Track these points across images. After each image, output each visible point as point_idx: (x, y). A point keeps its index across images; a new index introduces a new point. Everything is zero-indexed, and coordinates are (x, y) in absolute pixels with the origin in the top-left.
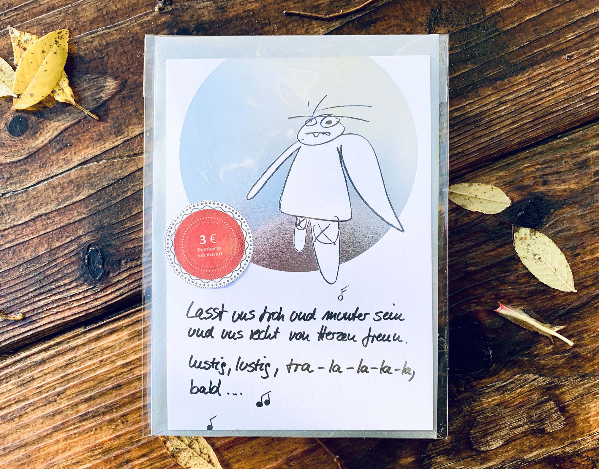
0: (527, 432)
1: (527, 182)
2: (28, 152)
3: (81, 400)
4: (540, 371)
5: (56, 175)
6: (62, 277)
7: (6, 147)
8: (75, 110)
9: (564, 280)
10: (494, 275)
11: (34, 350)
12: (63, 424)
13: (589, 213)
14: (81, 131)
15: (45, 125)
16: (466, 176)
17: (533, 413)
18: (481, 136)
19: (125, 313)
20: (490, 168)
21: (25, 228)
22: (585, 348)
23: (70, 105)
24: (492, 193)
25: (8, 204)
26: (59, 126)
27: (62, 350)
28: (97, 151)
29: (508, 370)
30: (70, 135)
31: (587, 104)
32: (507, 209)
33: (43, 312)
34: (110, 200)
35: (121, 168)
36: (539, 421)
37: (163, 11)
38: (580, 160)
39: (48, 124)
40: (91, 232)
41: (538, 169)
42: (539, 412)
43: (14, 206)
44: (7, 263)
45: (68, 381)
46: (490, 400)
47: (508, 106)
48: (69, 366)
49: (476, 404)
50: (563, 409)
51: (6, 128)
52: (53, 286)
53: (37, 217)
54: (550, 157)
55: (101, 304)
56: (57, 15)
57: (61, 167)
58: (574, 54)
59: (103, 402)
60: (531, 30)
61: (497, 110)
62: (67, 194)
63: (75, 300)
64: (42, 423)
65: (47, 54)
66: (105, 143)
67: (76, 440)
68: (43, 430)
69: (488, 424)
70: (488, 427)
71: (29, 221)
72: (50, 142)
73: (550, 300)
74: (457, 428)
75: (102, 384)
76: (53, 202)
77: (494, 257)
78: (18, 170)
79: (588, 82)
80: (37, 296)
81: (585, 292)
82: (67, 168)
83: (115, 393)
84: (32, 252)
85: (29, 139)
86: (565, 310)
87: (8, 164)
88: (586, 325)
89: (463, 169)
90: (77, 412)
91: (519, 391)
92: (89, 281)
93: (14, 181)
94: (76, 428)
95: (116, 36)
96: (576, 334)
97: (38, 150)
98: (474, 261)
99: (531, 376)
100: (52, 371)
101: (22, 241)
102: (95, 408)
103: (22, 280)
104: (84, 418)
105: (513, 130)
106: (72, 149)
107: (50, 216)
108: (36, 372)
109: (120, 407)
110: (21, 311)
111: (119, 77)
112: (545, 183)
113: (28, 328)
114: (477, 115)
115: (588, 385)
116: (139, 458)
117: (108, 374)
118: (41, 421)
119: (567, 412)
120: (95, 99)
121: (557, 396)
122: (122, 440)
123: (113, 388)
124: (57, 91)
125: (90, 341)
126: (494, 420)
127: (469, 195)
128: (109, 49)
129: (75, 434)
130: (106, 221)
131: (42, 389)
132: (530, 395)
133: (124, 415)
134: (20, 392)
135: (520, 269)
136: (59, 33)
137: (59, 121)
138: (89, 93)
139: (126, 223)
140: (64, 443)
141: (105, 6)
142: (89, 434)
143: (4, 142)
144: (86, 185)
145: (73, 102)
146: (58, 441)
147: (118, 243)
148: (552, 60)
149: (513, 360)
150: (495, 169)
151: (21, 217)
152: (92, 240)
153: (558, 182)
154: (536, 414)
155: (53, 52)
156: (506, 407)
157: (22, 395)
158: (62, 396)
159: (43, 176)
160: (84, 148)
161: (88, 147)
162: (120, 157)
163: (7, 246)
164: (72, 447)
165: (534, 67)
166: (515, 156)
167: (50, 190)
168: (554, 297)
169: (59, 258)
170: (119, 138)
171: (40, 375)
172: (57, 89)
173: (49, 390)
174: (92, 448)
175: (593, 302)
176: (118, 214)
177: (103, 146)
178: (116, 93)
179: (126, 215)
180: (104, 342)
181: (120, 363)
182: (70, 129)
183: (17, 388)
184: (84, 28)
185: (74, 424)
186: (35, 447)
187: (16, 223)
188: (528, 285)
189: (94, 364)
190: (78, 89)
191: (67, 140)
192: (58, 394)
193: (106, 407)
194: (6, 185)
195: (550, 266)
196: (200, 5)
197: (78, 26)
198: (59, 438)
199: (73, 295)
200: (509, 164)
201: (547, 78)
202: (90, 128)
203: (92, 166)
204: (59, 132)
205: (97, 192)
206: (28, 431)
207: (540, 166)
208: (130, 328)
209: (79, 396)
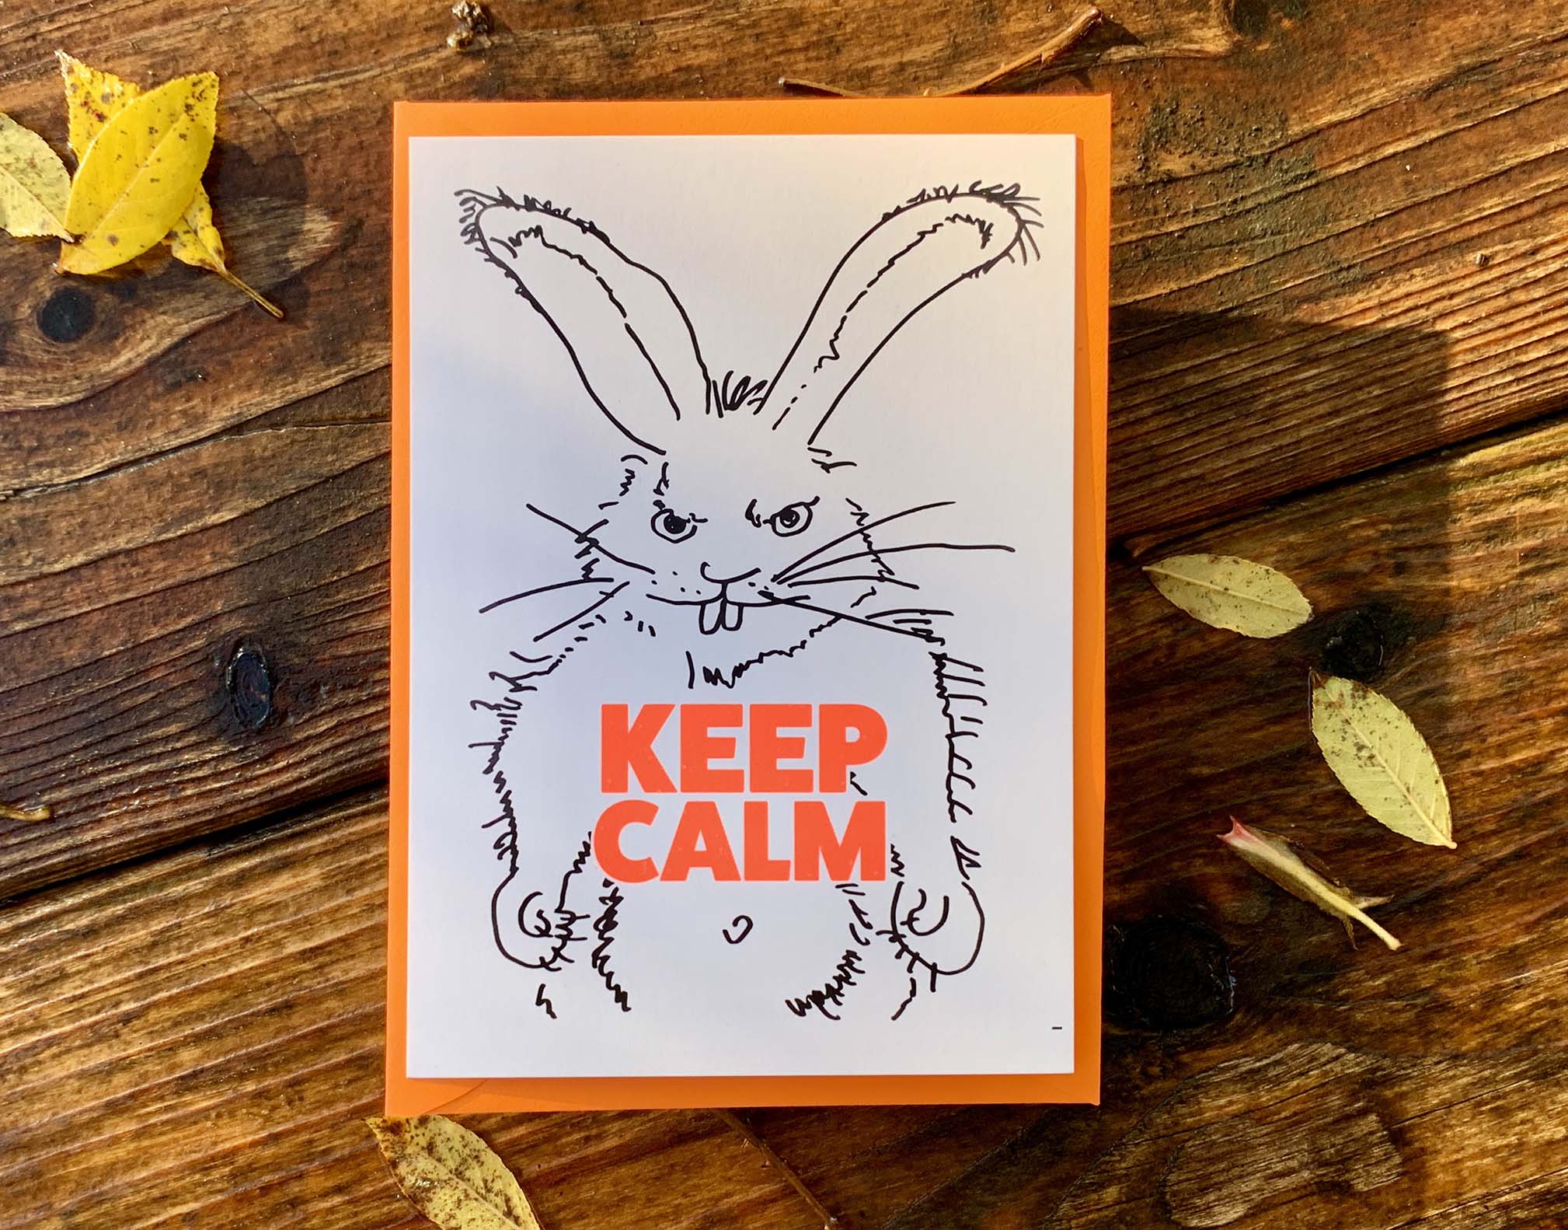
0: (1305, 1187)
1: (1356, 563)
2: (89, 385)
3: (186, 1037)
4: (1350, 1036)
5: (161, 454)
6: (161, 718)
7: (32, 366)
8: (222, 286)
9: (1428, 816)
10: (1256, 789)
11: (69, 902)
12: (132, 1096)
13: (1501, 652)
14: (234, 344)
15: (139, 319)
16: (1205, 537)
17: (1324, 1140)
18: (1250, 441)
19: (317, 822)
20: (1266, 521)
21: (71, 583)
22: (1464, 988)
23: (212, 272)
24: (1266, 583)
25: (28, 519)
26: (175, 325)
27: (145, 905)
28: (273, 400)
29: (1271, 1031)
30: (203, 351)
31: (1518, 380)
32: (1302, 628)
33: (104, 804)
34: (301, 530)
35: (335, 450)
36: (1338, 1162)
37: (468, 49)
38: (1490, 518)
39: (148, 315)
40: (246, 606)
41: (1385, 534)
42: (1339, 1140)
43: (45, 522)
44: (15, 670)
45: (156, 988)
46: (1222, 1102)
47: (1323, 369)
48: (161, 948)
49: (1185, 1110)
50: (1398, 1137)
51: (34, 319)
52: (136, 741)
53: (103, 558)
54: (1417, 506)
55: (260, 794)
56: (190, 31)
57: (176, 432)
58: (1496, 253)
59: (242, 1047)
60: (1398, 180)
61: (1296, 378)
62: (188, 503)
63: (192, 780)
64: (79, 1091)
65: (162, 137)
66: (296, 382)
67: (164, 1139)
68: (79, 1109)
69: (1212, 1161)
70: (1211, 1169)
71: (82, 566)
72: (151, 363)
73: (1387, 863)
74: (1135, 1166)
75: (243, 999)
76: (148, 523)
77: (1261, 744)
78: (61, 430)
79: (1527, 324)
80: (93, 762)
81: (1476, 848)
82: (193, 437)
83: (275, 1023)
84: (86, 646)
85: (94, 352)
86: (1424, 890)
87: (35, 411)
88: (1472, 931)
89: (1198, 519)
90: (172, 1068)
91: (1295, 1083)
92: (231, 732)
93: (48, 459)
94: (168, 1109)
95: (340, 103)
96: (1446, 951)
97: (117, 384)
98: (1208, 751)
99: (1327, 1049)
100: (114, 959)
101: (61, 616)
102: (221, 1059)
103: (55, 717)
104: (189, 1083)
105: (1332, 430)
106: (208, 387)
107: (140, 558)
108: (70, 957)
109: (287, 1061)
110: (46, 798)
111: (342, 209)
112: (1400, 569)
113: (62, 844)
114: (1244, 386)
115: (1465, 1080)
116: (325, 1195)
117: (262, 974)
118: (77, 1084)
119: (1409, 1143)
120: (277, 263)
121: (1386, 1103)
122: (285, 1146)
123: (273, 1011)
124: (180, 234)
125: (221, 885)
126: (1228, 1153)
127: (1206, 584)
128: (322, 135)
129: (164, 1123)
130: (286, 583)
131: (83, 1003)
132: (1322, 1096)
133: (296, 1082)
134: (26, 1006)
135: (1322, 781)
136: (194, 84)
137: (176, 310)
138: (260, 246)
139: (338, 593)
140: (132, 1146)
141: (317, 20)
142: (199, 1126)
143: (28, 353)
144: (239, 485)
145: (221, 268)
146: (115, 1141)
147: (314, 640)
148: (1444, 262)
149: (1287, 1006)
150: (1280, 526)
151: (63, 555)
152: (246, 628)
153: (1433, 569)
154: (1331, 1143)
155: (177, 134)
156: (1260, 1122)
157: (31, 1015)
158: (137, 1023)
159: (127, 451)
160: (239, 388)
161: (249, 387)
162: (334, 421)
163: (19, 627)
164: (153, 1157)
165: (1398, 276)
166: (1330, 496)
167: (143, 490)
168: (1399, 857)
169: (154, 667)
170: (333, 371)
171: (82, 967)
172: (180, 229)
173: (103, 1007)
174: (205, 1162)
175: (1493, 875)
176: (319, 566)
177: (289, 388)
178: (333, 253)
179: (340, 569)
180: (258, 893)
181: (293, 947)
182: (208, 334)
183: (18, 995)
184: (258, 73)
185: (162, 1098)
186: (54, 1151)
187: (46, 569)
188: (1339, 821)
189: (227, 947)
190: (234, 233)
191: (195, 362)
192: (127, 1019)
193: (251, 1058)
194: (27, 468)
195: (1395, 779)
196: (564, 43)
197: (243, 66)
198: (119, 1131)
199: (185, 767)
200: (1313, 516)
201: (1428, 305)
202: (259, 338)
203: (258, 437)
204: (176, 339)
205: (269, 505)
206: (39, 1110)
207: (1389, 527)
208: (328, 858)
209: (179, 1028)
